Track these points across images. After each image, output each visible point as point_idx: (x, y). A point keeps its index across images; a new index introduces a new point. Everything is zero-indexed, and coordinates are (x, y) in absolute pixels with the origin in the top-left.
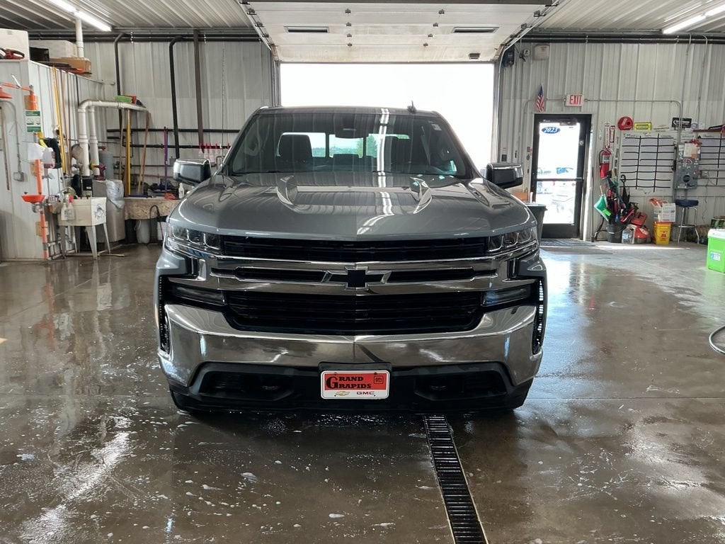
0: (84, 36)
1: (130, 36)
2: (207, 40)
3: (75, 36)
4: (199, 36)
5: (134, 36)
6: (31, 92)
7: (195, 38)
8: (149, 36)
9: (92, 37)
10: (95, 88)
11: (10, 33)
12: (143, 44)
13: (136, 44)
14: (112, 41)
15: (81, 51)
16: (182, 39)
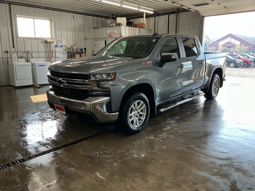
0: (146, 16)
1: (159, 14)
2: (181, 12)
3: (143, 16)
4: (178, 11)
5: (161, 14)
6: (121, 35)
7: (177, 12)
8: (164, 13)
9: (148, 16)
10: (148, 31)
11: (121, 18)
12: (163, 16)
13: (161, 16)
14: (154, 16)
15: (145, 20)
16: (173, 13)
